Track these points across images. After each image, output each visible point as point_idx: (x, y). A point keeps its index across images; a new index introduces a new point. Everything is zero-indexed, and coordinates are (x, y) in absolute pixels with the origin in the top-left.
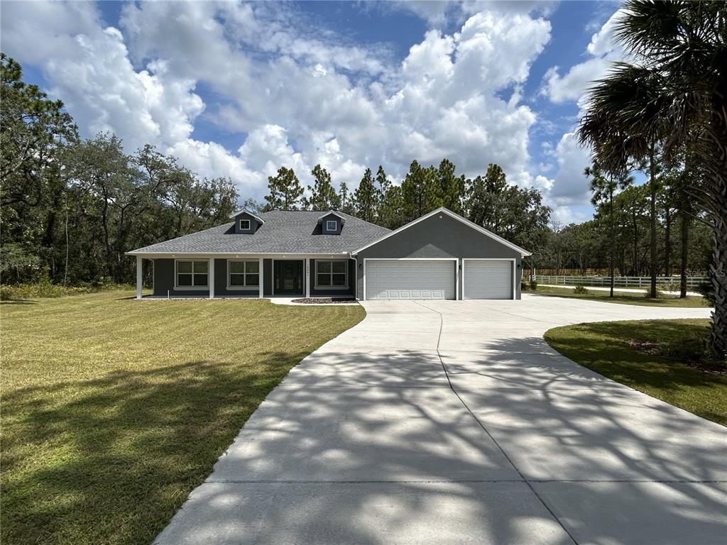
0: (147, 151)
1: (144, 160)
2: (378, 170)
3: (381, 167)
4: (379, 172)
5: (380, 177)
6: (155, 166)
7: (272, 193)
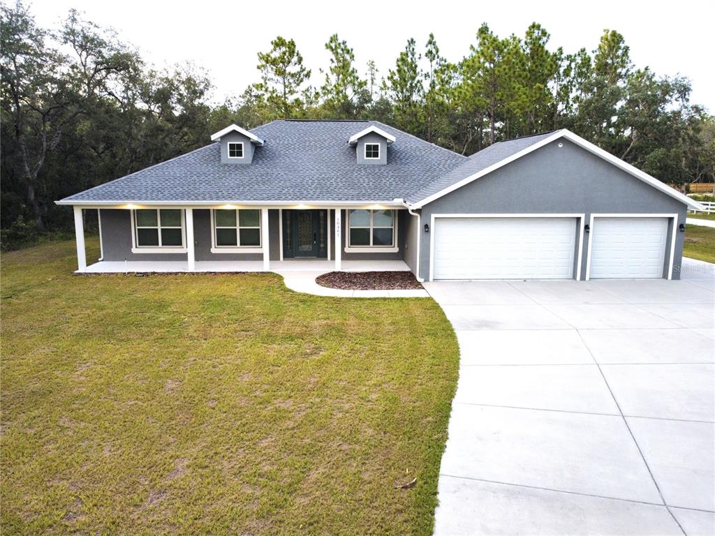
0: (74, 20)
1: (70, 35)
2: (428, 38)
3: (432, 36)
4: (430, 43)
5: (430, 52)
6: (88, 44)
7: (263, 78)
